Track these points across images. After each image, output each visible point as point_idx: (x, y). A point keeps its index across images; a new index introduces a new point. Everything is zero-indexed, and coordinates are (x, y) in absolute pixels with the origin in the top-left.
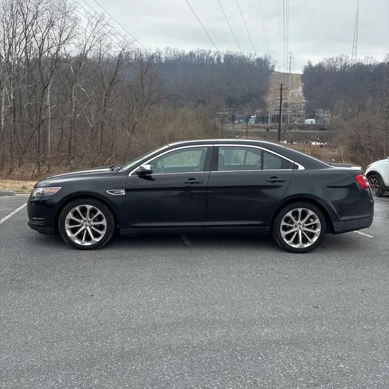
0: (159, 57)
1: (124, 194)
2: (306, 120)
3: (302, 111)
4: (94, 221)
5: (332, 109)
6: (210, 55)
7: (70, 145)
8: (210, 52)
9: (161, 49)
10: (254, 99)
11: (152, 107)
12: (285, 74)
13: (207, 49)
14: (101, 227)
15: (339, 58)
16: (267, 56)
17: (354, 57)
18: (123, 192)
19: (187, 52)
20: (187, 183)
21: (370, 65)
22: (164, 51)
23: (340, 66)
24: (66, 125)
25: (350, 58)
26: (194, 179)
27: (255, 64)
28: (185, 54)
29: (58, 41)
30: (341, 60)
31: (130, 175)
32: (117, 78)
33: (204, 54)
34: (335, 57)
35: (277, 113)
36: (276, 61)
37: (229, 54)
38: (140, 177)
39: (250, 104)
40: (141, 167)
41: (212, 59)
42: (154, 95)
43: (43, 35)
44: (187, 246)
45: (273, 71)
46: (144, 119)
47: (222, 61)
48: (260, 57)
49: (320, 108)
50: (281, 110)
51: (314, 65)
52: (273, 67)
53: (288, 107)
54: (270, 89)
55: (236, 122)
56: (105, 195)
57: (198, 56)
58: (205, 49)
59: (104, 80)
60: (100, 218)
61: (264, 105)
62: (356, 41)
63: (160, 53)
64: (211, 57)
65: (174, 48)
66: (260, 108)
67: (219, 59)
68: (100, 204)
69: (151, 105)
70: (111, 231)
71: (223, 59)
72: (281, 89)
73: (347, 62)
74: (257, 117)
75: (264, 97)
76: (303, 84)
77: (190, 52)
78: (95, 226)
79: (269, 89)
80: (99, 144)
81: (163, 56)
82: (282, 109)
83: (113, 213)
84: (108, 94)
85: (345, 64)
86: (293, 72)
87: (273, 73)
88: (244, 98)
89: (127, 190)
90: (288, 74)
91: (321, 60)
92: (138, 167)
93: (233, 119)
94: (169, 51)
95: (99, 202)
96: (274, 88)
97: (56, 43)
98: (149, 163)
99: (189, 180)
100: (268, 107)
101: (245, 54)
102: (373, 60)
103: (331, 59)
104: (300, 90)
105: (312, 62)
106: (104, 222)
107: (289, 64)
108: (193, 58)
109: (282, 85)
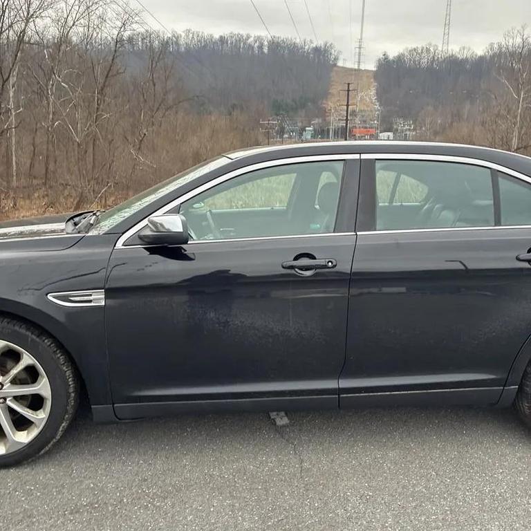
0: (177, 44)
1: (103, 304)
2: (381, 134)
3: (375, 122)
4: (15, 382)
5: (416, 120)
6: (249, 41)
7: (47, 169)
8: (248, 37)
9: (180, 32)
10: (309, 104)
11: (167, 113)
12: (351, 70)
13: (244, 33)
14: (35, 402)
15: (425, 48)
16: (328, 45)
17: (445, 48)
18: (98, 298)
19: (217, 36)
20: (292, 267)
21: (467, 59)
22: (183, 35)
23: (426, 60)
24: (40, 139)
25: (440, 49)
26: (312, 257)
27: (311, 55)
28: (213, 40)
29: (26, 14)
30: (428, 50)
31: (119, 245)
32: (114, 69)
33: (240, 40)
34: (420, 46)
35: (343, 124)
36: (340, 52)
37: (276, 40)
38: (152, 251)
39: (304, 111)
40: (151, 222)
41: (251, 47)
42: (171, 97)
43: (3, 4)
44: (280, 431)
45: (335, 65)
46: (155, 130)
47: (266, 50)
48: (319, 45)
49: (400, 117)
50: (347, 120)
51: (391, 57)
52: (336, 59)
53: (355, 116)
54: (333, 91)
55: (286, 136)
56: (45, 309)
57: (232, 43)
58: (241, 33)
59: (96, 72)
60: (31, 375)
61: (323, 113)
62: (447, 25)
63: (177, 38)
64: (250, 45)
65: (198, 30)
66: (317, 117)
67: (261, 47)
68: (29, 333)
69: (167, 110)
70: (66, 412)
71: (267, 48)
72: (348, 91)
73: (436, 54)
74: (315, 130)
75: (324, 102)
76: (376, 84)
77: (221, 37)
78: (17, 399)
79: (330, 91)
80: (90, 167)
81: (182, 41)
82: (349, 118)
83: (71, 360)
84: (101, 91)
85: (434, 57)
86: (363, 67)
87: (335, 69)
88: (296, 103)
89: (110, 293)
90: (355, 70)
91: (401, 51)
92: (145, 222)
93: (281, 132)
94: (191, 35)
95: (28, 329)
96: (337, 89)
97: (22, 15)
98: (176, 211)
99: (296, 258)
100: (328, 116)
101: (298, 41)
102: (471, 52)
103: (415, 49)
104: (373, 92)
105: (388, 54)
106: (43, 387)
107: (357, 56)
108: (225, 45)
109: (349, 84)
